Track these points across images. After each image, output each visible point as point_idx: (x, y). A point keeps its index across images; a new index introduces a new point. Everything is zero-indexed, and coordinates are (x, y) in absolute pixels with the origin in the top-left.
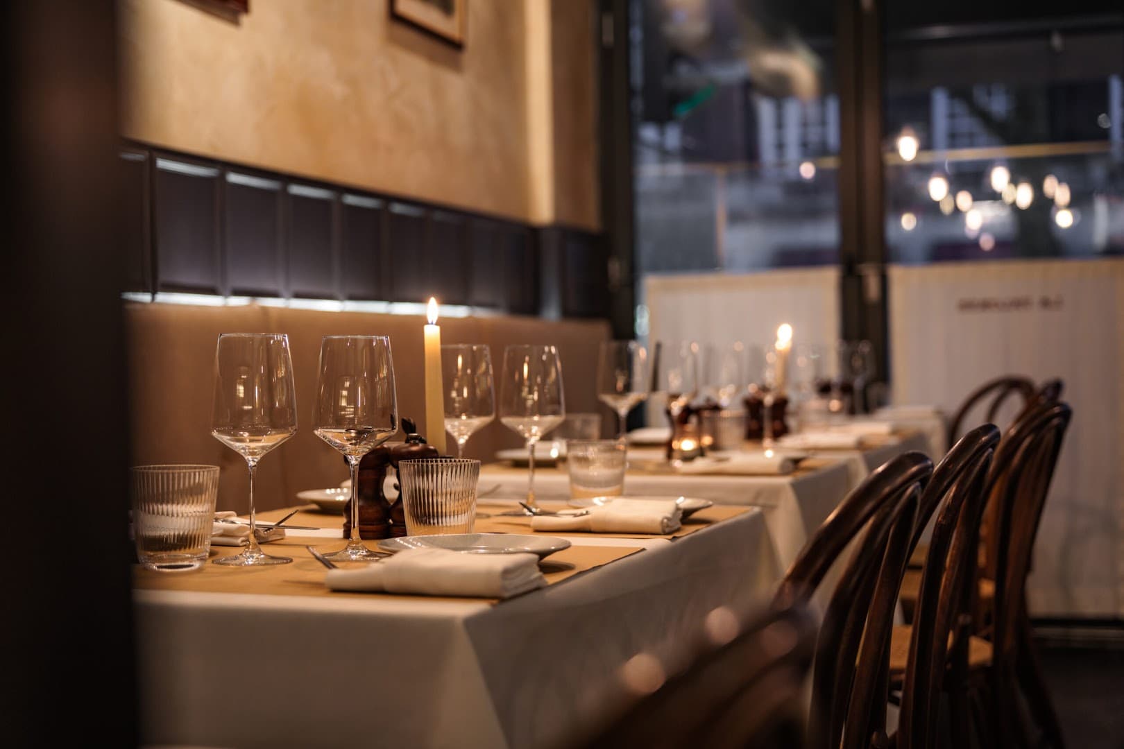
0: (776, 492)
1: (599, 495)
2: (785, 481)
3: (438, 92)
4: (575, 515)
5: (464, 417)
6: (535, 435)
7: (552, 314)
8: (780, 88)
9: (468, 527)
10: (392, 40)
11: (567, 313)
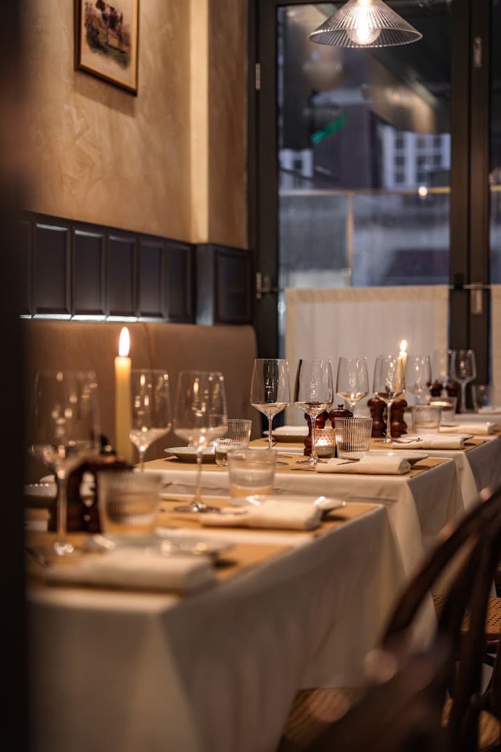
0: (396, 488)
1: (253, 494)
2: (404, 479)
3: (114, 132)
4: (236, 514)
5: (145, 429)
6: (202, 444)
7: (206, 320)
8: (403, 121)
9: (152, 528)
10: (76, 88)
11: (218, 320)
